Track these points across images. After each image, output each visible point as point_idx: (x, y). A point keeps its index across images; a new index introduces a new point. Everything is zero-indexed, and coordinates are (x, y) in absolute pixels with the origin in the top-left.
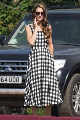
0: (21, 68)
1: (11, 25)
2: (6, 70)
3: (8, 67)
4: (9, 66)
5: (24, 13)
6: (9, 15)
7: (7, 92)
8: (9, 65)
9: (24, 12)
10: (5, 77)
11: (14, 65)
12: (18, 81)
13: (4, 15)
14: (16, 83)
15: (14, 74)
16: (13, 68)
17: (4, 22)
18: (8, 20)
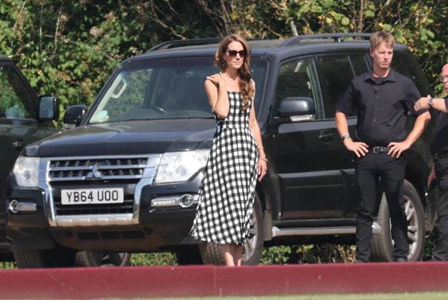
0: (121, 172)
1: (88, 83)
2: (90, 175)
3: (94, 170)
4: (96, 168)
5: (113, 57)
6: (83, 62)
7: (94, 220)
8: (95, 166)
9: (112, 55)
10: (88, 191)
11: (106, 164)
12: (115, 197)
13: (72, 64)
14: (111, 201)
15: (106, 183)
16: (105, 172)
17: (72, 77)
18: (80, 74)
